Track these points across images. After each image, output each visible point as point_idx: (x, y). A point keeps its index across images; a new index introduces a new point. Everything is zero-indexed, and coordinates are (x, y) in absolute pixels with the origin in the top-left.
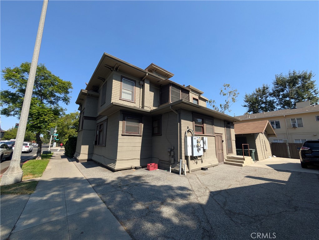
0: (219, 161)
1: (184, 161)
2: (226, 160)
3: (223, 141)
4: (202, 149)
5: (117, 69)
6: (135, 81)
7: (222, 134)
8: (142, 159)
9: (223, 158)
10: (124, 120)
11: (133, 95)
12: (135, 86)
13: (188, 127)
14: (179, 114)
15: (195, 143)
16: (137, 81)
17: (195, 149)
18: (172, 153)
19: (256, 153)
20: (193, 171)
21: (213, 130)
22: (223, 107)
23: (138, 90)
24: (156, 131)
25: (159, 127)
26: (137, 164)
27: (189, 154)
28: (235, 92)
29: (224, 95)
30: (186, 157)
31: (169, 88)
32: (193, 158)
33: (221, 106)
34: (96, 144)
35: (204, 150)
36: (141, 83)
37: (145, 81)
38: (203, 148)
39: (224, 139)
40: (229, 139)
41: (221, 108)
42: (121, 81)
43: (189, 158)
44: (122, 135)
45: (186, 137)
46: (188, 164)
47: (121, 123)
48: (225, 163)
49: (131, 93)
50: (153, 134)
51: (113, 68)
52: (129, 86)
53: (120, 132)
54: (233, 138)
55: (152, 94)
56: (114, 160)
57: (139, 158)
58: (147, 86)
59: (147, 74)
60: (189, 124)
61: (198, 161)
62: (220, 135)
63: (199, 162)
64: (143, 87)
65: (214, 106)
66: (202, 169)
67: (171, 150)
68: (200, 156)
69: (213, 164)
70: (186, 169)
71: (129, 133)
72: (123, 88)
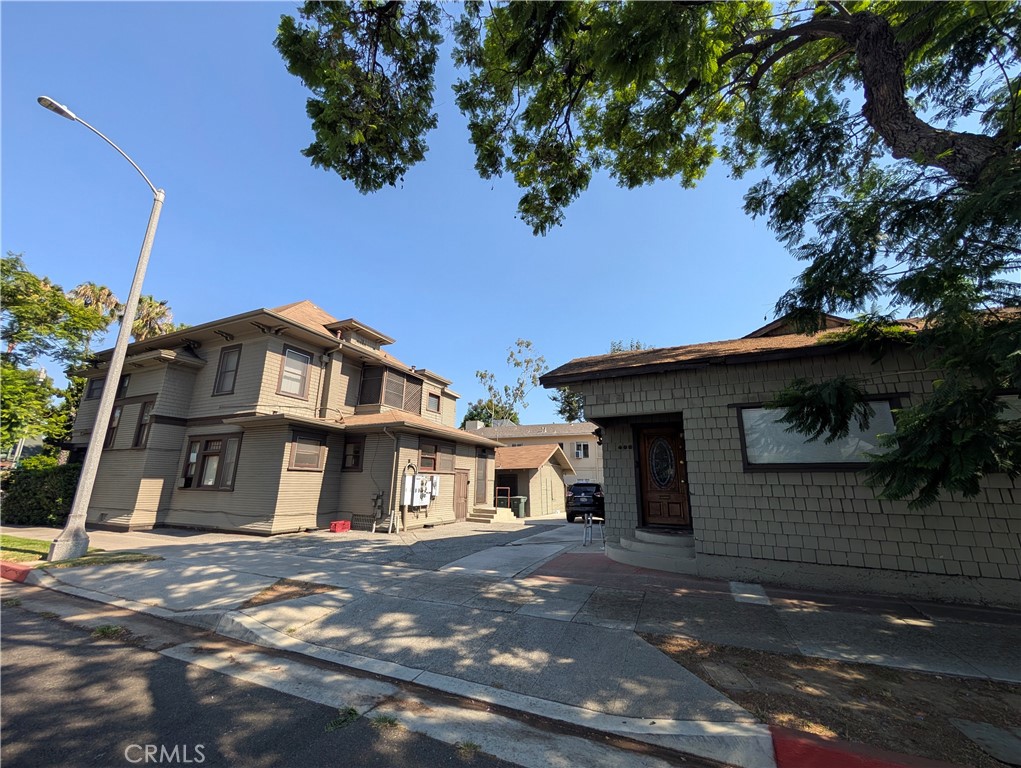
0: (457, 517)
1: (397, 513)
2: (471, 515)
3: (468, 482)
4: (428, 496)
5: (277, 332)
6: (312, 355)
7: (469, 470)
8: (319, 514)
9: (466, 511)
10: (294, 440)
11: (304, 381)
12: (311, 363)
13: (409, 461)
14: (398, 439)
15: (418, 485)
16: (316, 354)
17: (417, 495)
18: (379, 502)
19: (527, 504)
20: (411, 529)
21: (453, 463)
22: (512, 394)
23: (316, 373)
24: (350, 462)
25: (358, 457)
26: (312, 523)
27: (407, 502)
28: (541, 364)
29: (517, 364)
30: (402, 508)
31: (382, 375)
32: (412, 509)
33: (506, 390)
34: (188, 484)
35: (432, 498)
36: (325, 359)
37: (335, 355)
38: (431, 493)
39: (472, 478)
40: (481, 480)
41: (508, 395)
42: (284, 354)
43: (406, 509)
44: (288, 470)
45: (404, 476)
46: (402, 518)
47: (288, 446)
48: (468, 520)
49: (299, 378)
50: (344, 468)
51: (270, 328)
52: (300, 364)
53: (285, 465)
54: (491, 476)
55: (346, 379)
56: (268, 516)
57: (315, 512)
58: (337, 365)
59: (341, 346)
60: (412, 454)
61: (420, 515)
62: (466, 472)
63: (422, 516)
64: (328, 366)
65: (490, 389)
66: (425, 526)
67: (378, 497)
68: (425, 507)
69: (445, 519)
70: (399, 526)
71: (302, 465)
72: (286, 368)
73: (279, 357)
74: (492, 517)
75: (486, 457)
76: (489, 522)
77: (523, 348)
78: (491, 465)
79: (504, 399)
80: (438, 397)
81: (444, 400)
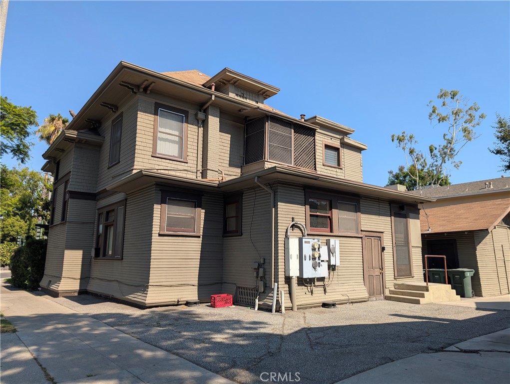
0: (372, 293)
1: (284, 288)
2: (391, 292)
3: (383, 249)
4: (325, 265)
5: (146, 89)
6: (186, 113)
7: (383, 232)
8: (201, 286)
9: (383, 287)
10: (163, 202)
11: (182, 142)
12: (187, 122)
13: (293, 219)
14: (275, 192)
15: (307, 251)
16: (191, 112)
17: (307, 264)
18: (261, 270)
19: (476, 279)
20: (302, 308)
21: (357, 223)
22: (438, 154)
23: (193, 131)
24: (232, 225)
25: (239, 217)
26: (192, 294)
27: (294, 272)
29: (442, 119)
30: (288, 280)
31: (263, 127)
32: (302, 281)
33: (431, 151)
34: (97, 255)
35: (332, 268)
36: (201, 115)
37: (210, 111)
38: (329, 261)
39: (387, 242)
40: (403, 245)
41: (433, 156)
42: (156, 114)
43: (294, 282)
44: (160, 235)
45: (287, 237)
46: (290, 293)
47: (157, 208)
48: (387, 298)
49: (177, 139)
50: (226, 233)
51: (138, 87)
52: (175, 124)
53: (156, 230)
54: (416, 241)
55: (227, 137)
56: (144, 286)
57: (196, 283)
58: (214, 122)
59: (213, 97)
60: (296, 211)
61: (314, 289)
62: (377, 236)
63: (318, 291)
64: (204, 124)
65: (411, 152)
66: (325, 305)
67: (260, 266)
68: (322, 279)
69: (353, 296)
70: (285, 302)
71: (174, 231)
72: (160, 129)
73: (151, 117)
74: (423, 296)
75: (406, 216)
76: (418, 302)
77: (448, 99)
78: (416, 228)
79: (429, 161)
80: (337, 150)
81: (345, 153)
